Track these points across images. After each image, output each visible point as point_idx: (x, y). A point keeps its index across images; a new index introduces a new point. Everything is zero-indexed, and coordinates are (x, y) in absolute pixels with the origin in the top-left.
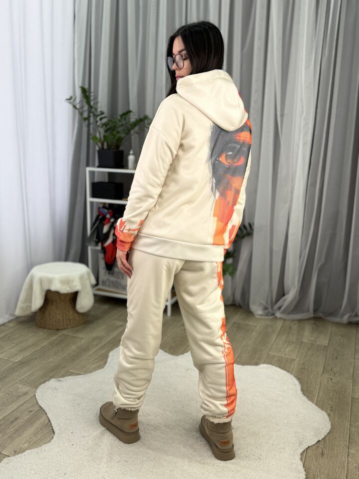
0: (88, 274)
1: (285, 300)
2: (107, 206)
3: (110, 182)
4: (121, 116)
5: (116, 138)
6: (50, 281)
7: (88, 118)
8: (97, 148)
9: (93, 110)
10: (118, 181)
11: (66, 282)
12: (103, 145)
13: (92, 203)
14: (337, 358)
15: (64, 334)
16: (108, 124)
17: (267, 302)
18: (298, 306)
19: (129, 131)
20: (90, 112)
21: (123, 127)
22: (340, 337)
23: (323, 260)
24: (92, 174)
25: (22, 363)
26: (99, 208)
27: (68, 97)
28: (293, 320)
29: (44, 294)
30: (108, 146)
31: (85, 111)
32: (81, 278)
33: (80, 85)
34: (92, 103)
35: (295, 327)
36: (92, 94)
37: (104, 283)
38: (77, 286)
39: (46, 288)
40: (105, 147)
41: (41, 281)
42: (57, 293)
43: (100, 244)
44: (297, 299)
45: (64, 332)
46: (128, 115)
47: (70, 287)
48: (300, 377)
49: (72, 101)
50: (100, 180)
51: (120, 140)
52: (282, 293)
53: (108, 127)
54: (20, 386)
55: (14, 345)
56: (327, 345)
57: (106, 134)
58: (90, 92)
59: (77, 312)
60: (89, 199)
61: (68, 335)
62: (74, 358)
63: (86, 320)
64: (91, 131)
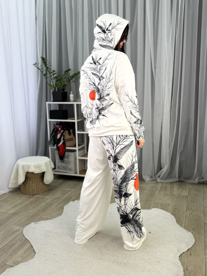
0: (50, 162)
1: (162, 172)
2: (59, 123)
3: (59, 110)
4: (65, 72)
5: (63, 84)
6: (29, 167)
7: (46, 75)
8: (52, 91)
9: (49, 70)
10: (64, 109)
11: (38, 167)
12: (55, 89)
13: (50, 122)
14: (194, 202)
15: (37, 197)
16: (58, 77)
17: (152, 174)
18: (170, 175)
19: (70, 80)
20: (47, 71)
21: (66, 78)
22: (194, 191)
23: (182, 147)
24: (50, 105)
25: (14, 214)
26: (54, 125)
27: (34, 63)
28: (167, 183)
29: (25, 174)
30: (58, 89)
31: (44, 71)
32: (46, 164)
33: (41, 56)
34: (48, 66)
35: (169, 187)
36: (48, 61)
37: (59, 168)
38: (44, 169)
39: (26, 171)
40: (56, 90)
41: (23, 167)
42: (33, 173)
43: (56, 145)
44: (169, 170)
45: (38, 196)
46: (69, 72)
47: (40, 170)
48: (174, 213)
49: (36, 65)
50: (54, 109)
51: (65, 86)
52: (160, 168)
53: (57, 79)
54: (14, 226)
55: (9, 204)
56: (187, 195)
57: (56, 83)
58: (47, 60)
59: (44, 184)
60: (49, 120)
61: (40, 197)
62: (44, 210)
63: (50, 188)
64: (48, 82)
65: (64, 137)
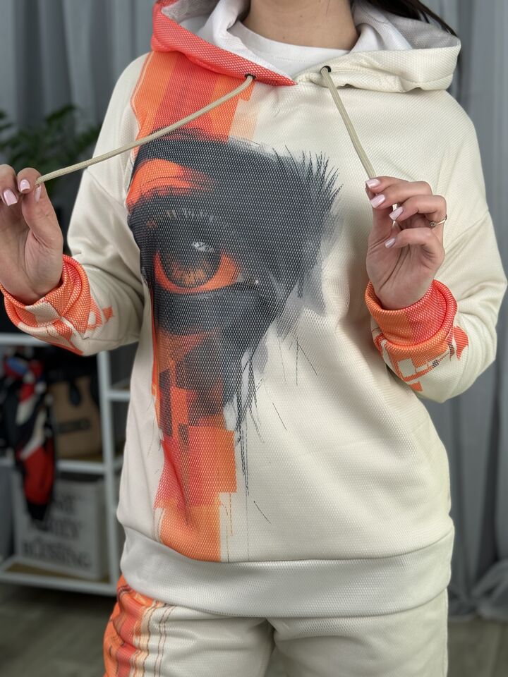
4: (49, 120)
26: (6, 359)
37: (28, 549)
43: (10, 453)
46: (66, 117)
65: (48, 415)
